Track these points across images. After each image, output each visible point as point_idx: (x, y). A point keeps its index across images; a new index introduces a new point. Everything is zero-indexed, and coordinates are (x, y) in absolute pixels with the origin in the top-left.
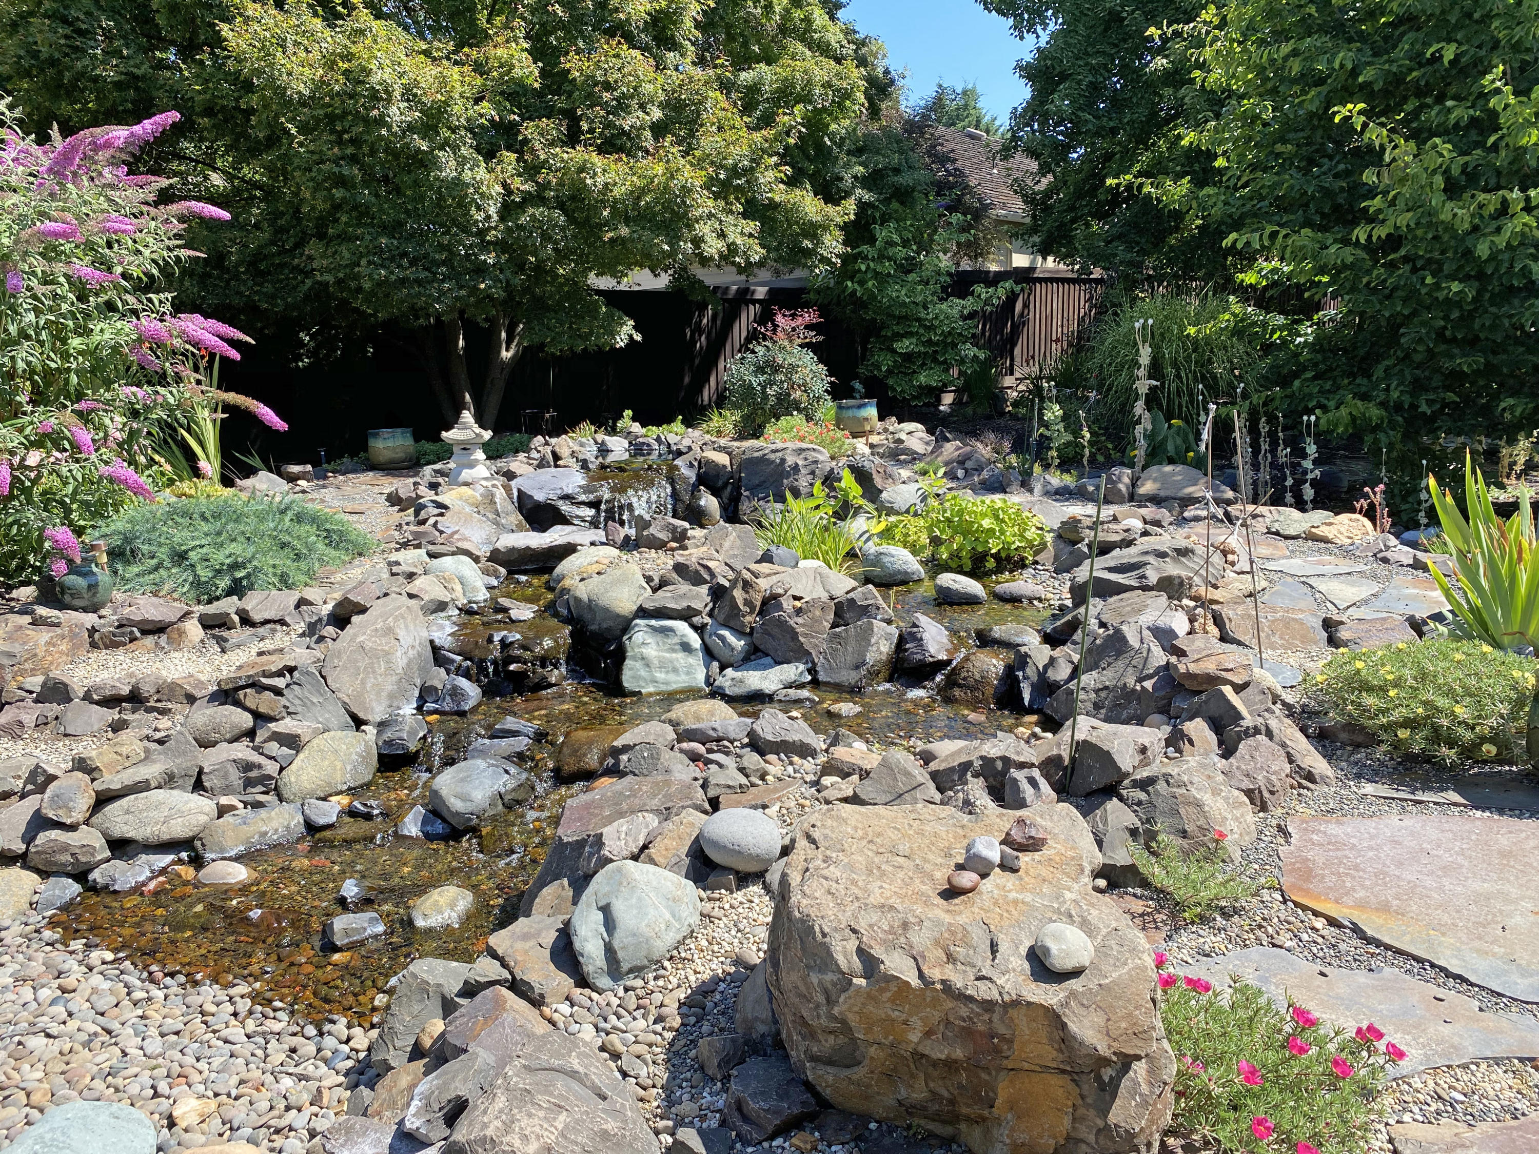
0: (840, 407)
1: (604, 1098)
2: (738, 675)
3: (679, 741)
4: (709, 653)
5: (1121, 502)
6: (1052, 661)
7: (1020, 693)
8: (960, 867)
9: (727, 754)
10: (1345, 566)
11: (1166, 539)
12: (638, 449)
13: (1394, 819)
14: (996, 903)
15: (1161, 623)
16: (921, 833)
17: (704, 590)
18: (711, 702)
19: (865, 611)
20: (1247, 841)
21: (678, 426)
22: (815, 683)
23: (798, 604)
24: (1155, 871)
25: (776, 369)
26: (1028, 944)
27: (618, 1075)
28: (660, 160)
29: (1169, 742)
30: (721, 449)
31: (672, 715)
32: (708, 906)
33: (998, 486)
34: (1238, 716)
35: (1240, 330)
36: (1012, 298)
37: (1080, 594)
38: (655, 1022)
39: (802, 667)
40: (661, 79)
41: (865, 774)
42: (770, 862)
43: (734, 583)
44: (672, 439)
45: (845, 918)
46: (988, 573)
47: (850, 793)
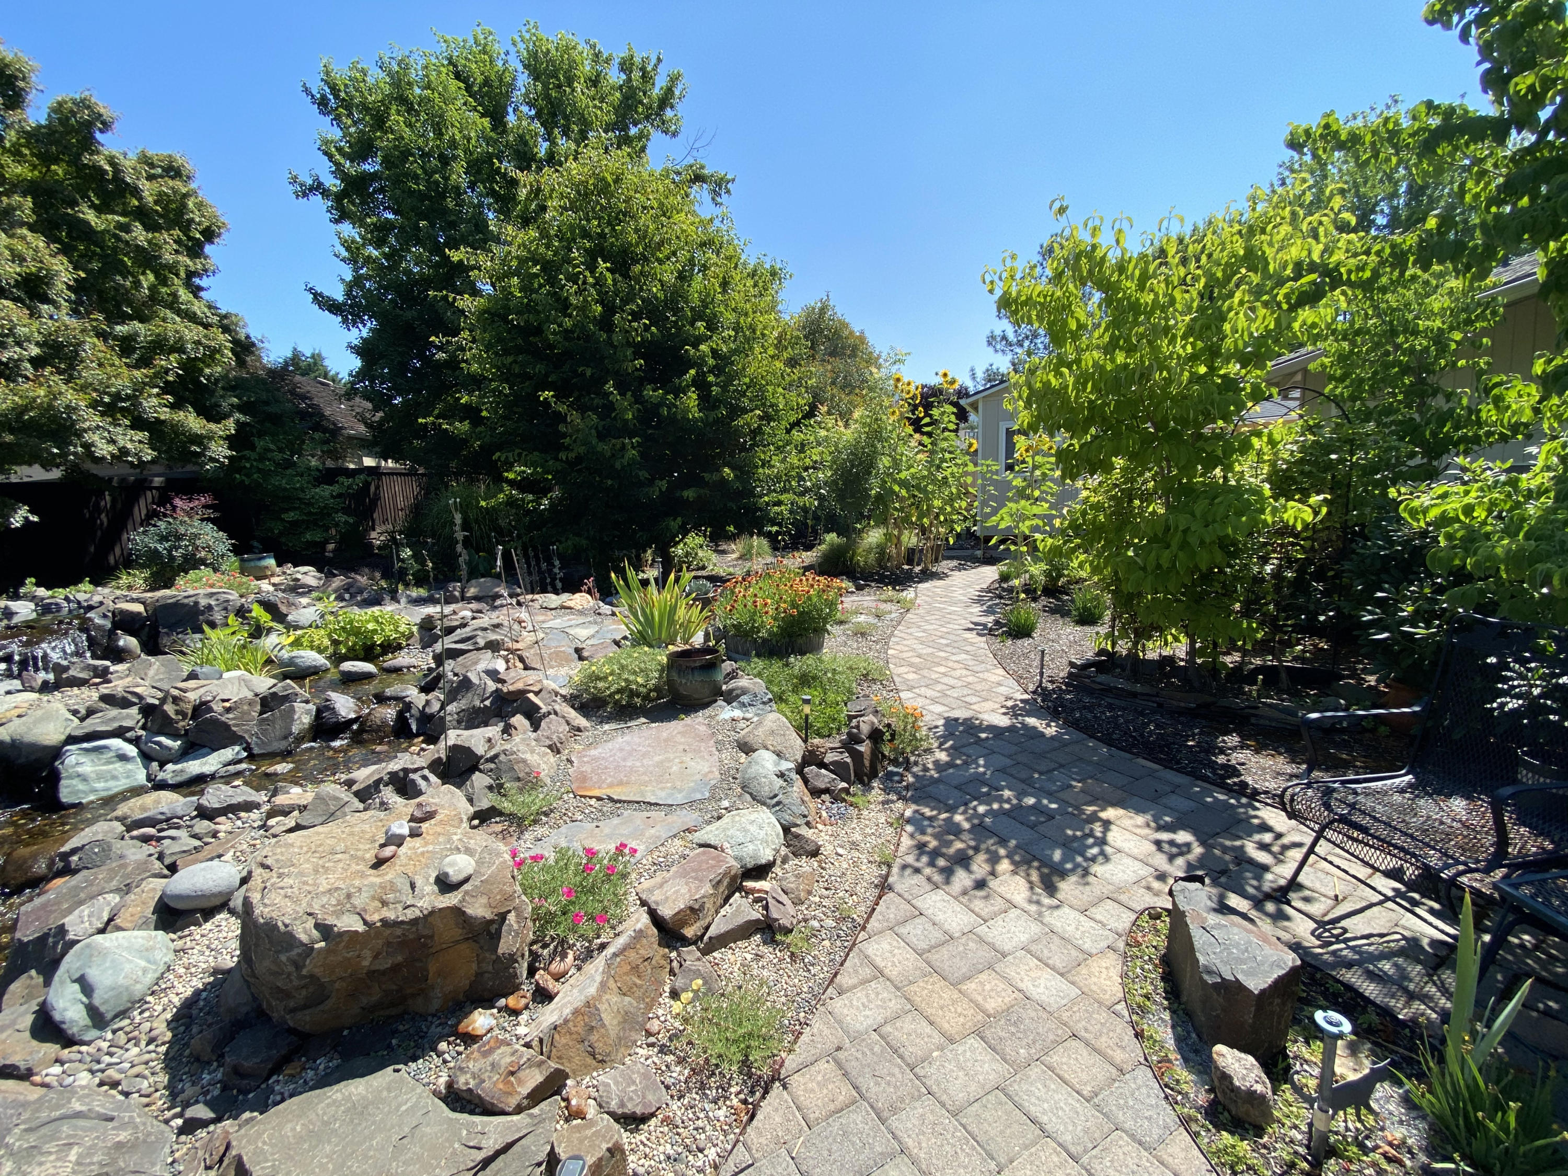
0: (242, 560)
1: (111, 1119)
2: (179, 767)
3: (128, 831)
4: (147, 757)
5: (457, 602)
6: (428, 703)
7: (409, 725)
8: (383, 846)
9: (178, 828)
10: (581, 620)
11: (485, 620)
12: (46, 608)
13: (620, 739)
14: (410, 859)
15: (490, 667)
16: (352, 834)
17: (134, 711)
18: (155, 795)
19: (286, 699)
20: (552, 773)
21: (86, 586)
22: (251, 757)
23: (227, 704)
24: (506, 806)
25: (179, 537)
26: (434, 875)
27: (121, 1098)
28: (41, 385)
29: (504, 732)
30: (133, 600)
31: (119, 813)
32: (179, 944)
33: (376, 601)
34: (539, 708)
35: (511, 502)
36: (367, 485)
37: (439, 659)
38: (148, 1044)
39: (237, 748)
40: (36, 325)
41: (303, 809)
42: (231, 893)
43: (163, 701)
44: (81, 597)
45: (303, 907)
46: (378, 657)
47: (293, 824)
